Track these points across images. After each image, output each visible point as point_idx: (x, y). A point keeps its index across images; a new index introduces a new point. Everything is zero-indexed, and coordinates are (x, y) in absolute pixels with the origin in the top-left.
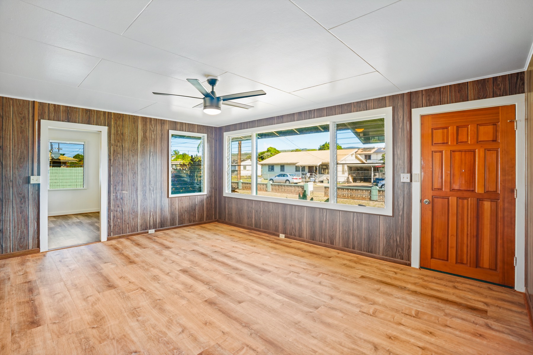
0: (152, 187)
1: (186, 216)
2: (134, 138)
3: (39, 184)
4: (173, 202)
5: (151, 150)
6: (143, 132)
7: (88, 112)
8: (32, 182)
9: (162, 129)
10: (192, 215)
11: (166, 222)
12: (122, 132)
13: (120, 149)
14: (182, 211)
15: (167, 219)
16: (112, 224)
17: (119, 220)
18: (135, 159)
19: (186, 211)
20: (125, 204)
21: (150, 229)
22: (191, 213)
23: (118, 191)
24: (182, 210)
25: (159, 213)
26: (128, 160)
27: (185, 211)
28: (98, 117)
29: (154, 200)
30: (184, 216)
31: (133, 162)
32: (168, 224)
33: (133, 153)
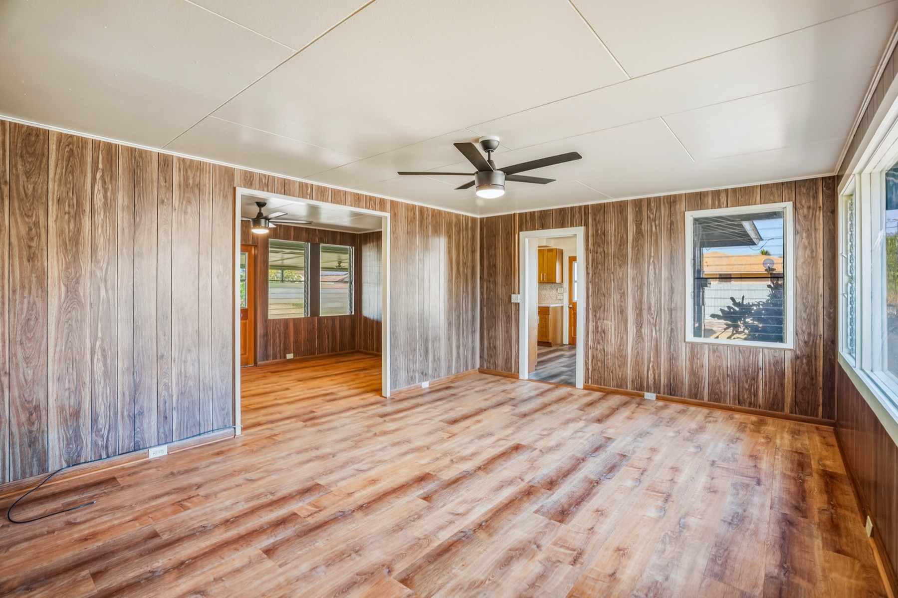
0: (653, 318)
1: (729, 388)
2: (622, 237)
3: (519, 304)
4: (696, 351)
5: (651, 253)
6: (636, 225)
7: (562, 211)
8: (513, 301)
9: (672, 212)
10: (746, 390)
11: (679, 387)
12: (603, 231)
13: (602, 257)
14: (717, 374)
15: (682, 381)
16: (590, 367)
17: (599, 364)
18: (623, 271)
19: (728, 376)
20: (608, 341)
21: (648, 391)
22: (743, 383)
23: (599, 319)
24: (717, 371)
25: (666, 366)
26: (613, 273)
27: (726, 376)
28: (573, 216)
29: (657, 341)
30: (722, 386)
31: (621, 276)
32: (683, 391)
33: (621, 261)
